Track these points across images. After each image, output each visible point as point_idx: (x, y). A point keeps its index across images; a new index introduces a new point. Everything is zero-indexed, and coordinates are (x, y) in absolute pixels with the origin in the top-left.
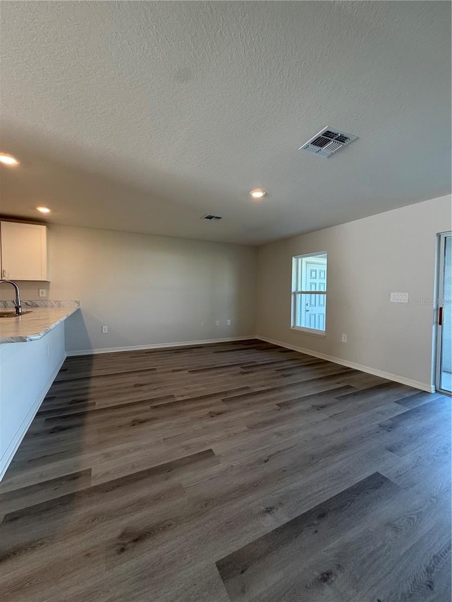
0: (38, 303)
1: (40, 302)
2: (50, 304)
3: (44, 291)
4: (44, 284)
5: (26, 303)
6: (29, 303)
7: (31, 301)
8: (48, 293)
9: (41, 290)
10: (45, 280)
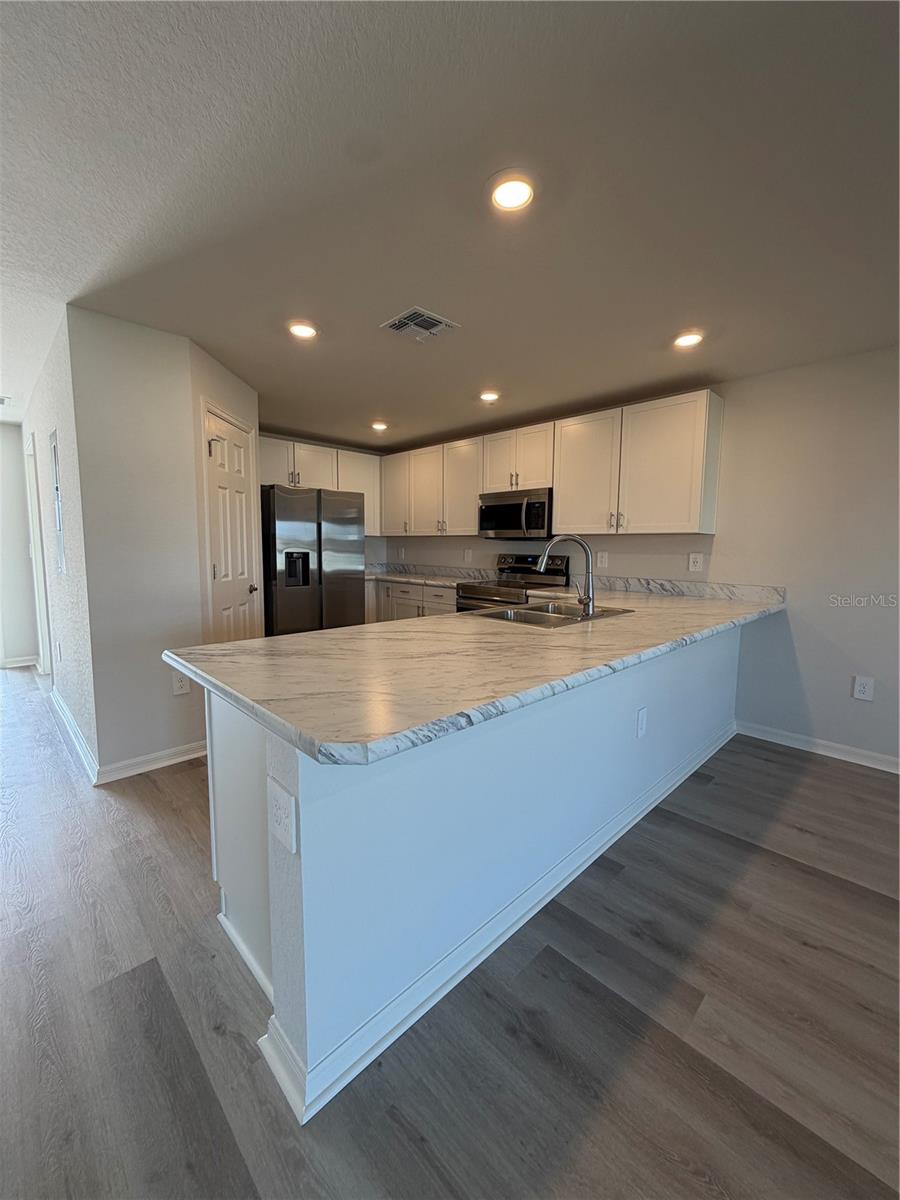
0: (684, 586)
1: (689, 584)
2: (708, 590)
3: (700, 557)
4: (698, 541)
5: (661, 585)
6: (668, 586)
7: (670, 581)
8: (707, 562)
9: (692, 556)
10: (697, 531)
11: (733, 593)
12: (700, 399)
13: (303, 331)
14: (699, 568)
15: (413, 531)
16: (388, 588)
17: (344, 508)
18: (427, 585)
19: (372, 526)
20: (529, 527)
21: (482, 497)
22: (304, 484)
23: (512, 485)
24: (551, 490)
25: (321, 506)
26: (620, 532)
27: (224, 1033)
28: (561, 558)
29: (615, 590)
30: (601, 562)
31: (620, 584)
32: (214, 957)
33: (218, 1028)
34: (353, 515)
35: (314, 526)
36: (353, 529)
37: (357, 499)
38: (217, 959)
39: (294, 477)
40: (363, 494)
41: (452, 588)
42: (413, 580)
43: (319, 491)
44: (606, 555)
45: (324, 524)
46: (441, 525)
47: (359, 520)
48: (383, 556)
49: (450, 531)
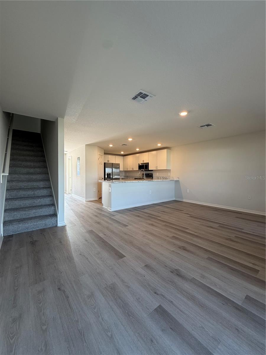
0: (168, 178)
2: (170, 178)
3: (169, 173)
4: (168, 171)
6: (165, 178)
10: (166, 169)
14: (169, 175)
15: (128, 170)
17: (117, 166)
19: (121, 169)
20: (145, 169)
22: (110, 162)
23: (143, 162)
24: (148, 163)
25: (113, 166)
26: (157, 169)
28: (151, 174)
31: (159, 178)
34: (118, 167)
35: (112, 169)
36: (118, 169)
37: (119, 165)
39: (108, 161)
40: (119, 164)
43: (112, 163)
45: (113, 169)
46: (133, 169)
47: (119, 168)
48: (124, 174)
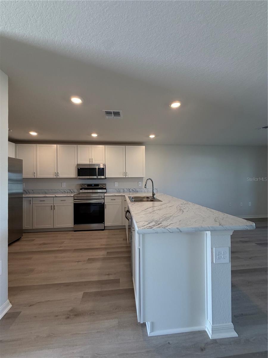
1: (139, 189)
2: (143, 190)
3: (141, 183)
5: (132, 190)
6: (134, 190)
9: (139, 183)
11: (148, 190)
12: (143, 147)
13: (76, 100)
14: (141, 185)
15: (39, 176)
16: (30, 200)
18: (56, 197)
20: (98, 175)
21: (78, 165)
23: (90, 162)
24: (105, 165)
26: (127, 177)
27: (205, 349)
29: (121, 192)
30: (116, 185)
32: (169, 343)
33: (202, 349)
37: (20, 162)
38: (171, 342)
40: (22, 160)
41: (72, 197)
42: (47, 196)
44: (117, 183)
46: (57, 174)
49: (61, 176)
